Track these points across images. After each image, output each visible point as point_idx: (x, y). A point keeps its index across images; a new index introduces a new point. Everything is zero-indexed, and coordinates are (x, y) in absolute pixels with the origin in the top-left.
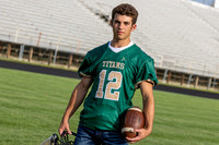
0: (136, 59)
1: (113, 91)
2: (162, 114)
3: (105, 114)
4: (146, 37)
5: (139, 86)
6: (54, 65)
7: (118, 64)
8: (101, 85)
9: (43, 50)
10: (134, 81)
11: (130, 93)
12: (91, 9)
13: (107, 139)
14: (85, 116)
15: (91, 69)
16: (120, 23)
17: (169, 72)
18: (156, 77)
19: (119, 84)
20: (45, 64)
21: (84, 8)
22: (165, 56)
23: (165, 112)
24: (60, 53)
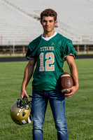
0: (60, 43)
1: (50, 65)
2: (87, 74)
3: (48, 80)
4: (68, 27)
5: (66, 59)
6: (14, 55)
7: (50, 47)
8: (42, 62)
9: (5, 47)
10: (62, 57)
11: (60, 64)
12: (31, 15)
13: (52, 96)
14: (35, 84)
15: (34, 54)
16: (46, 22)
17: (87, 46)
18: (75, 52)
19: (53, 60)
20: (8, 55)
21: (26, 16)
22: (83, 37)
23: (88, 72)
24: (16, 47)
